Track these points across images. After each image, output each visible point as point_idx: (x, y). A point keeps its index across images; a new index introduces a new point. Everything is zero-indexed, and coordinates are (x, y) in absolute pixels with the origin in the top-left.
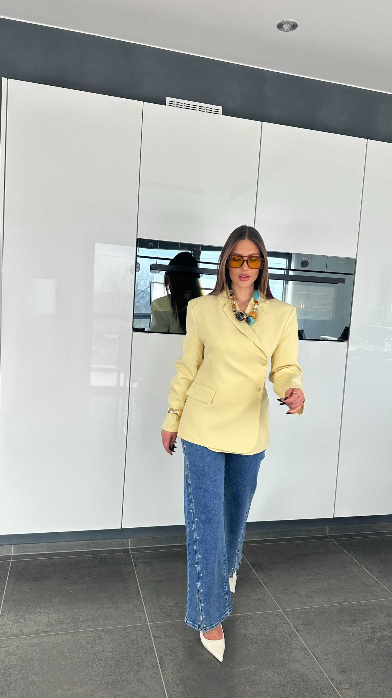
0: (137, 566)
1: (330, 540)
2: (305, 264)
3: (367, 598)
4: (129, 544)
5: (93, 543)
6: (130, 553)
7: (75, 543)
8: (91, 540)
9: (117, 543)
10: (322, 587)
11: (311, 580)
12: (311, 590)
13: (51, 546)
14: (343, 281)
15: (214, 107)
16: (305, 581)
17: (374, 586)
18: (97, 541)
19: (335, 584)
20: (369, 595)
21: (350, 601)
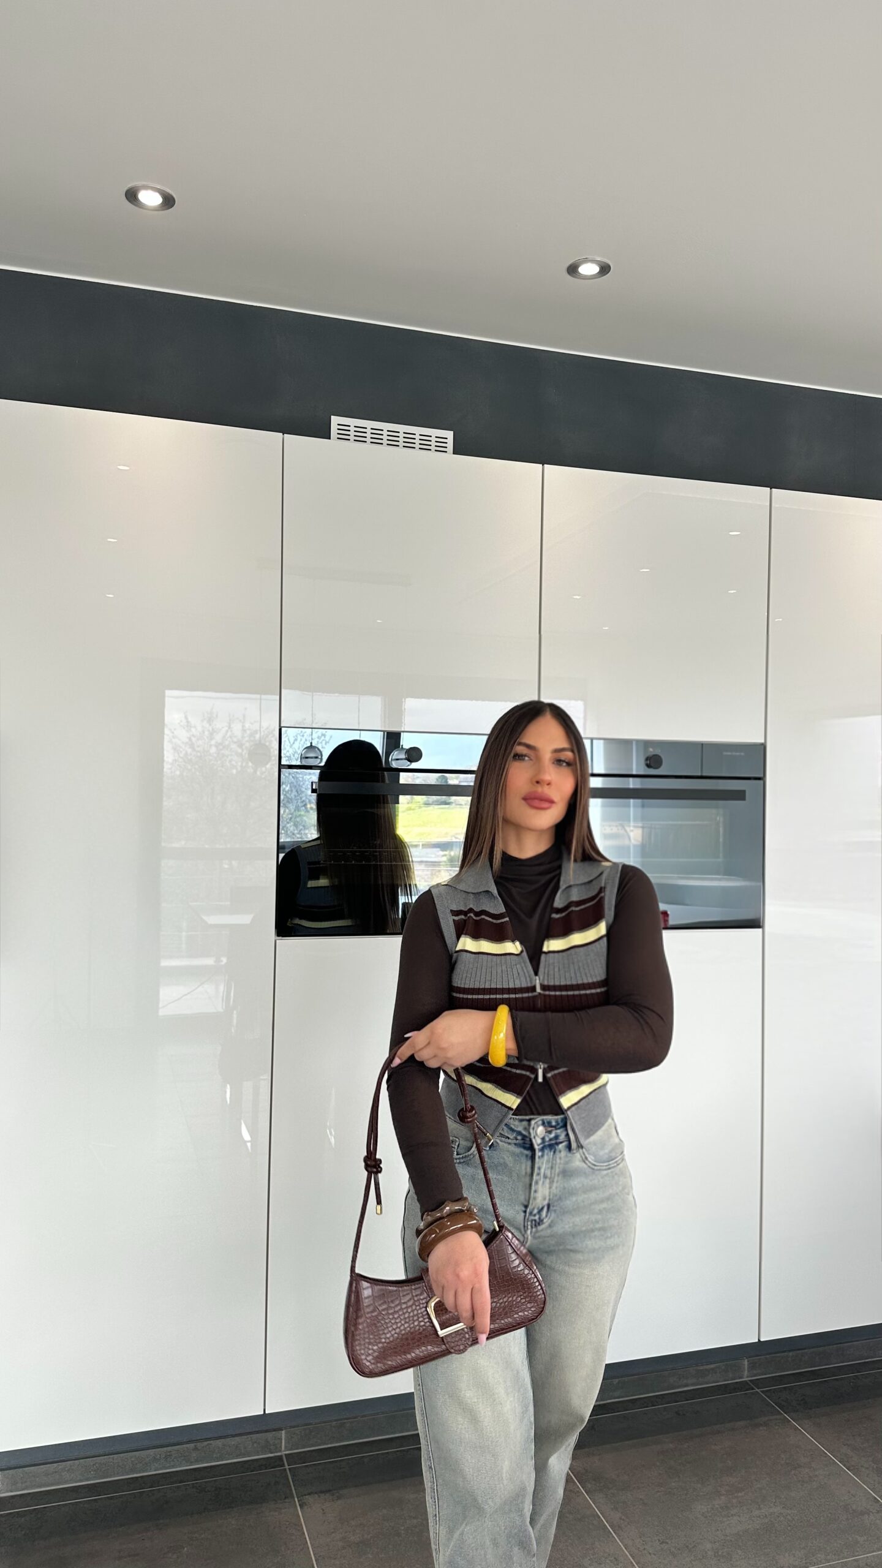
0: (305, 1503)
1: (752, 1393)
2: (653, 761)
3: (858, 1549)
4: (281, 1442)
5: (196, 1449)
6: (285, 1470)
7: (151, 1452)
8: (187, 1443)
9: (253, 1445)
10: (750, 1526)
11: (722, 1508)
12: (727, 1536)
13: (93, 1465)
14: (740, 795)
15: (434, 432)
16: (708, 1511)
17: (871, 1514)
18: (206, 1443)
19: (778, 1517)
20: (862, 1539)
21: (820, 1561)
